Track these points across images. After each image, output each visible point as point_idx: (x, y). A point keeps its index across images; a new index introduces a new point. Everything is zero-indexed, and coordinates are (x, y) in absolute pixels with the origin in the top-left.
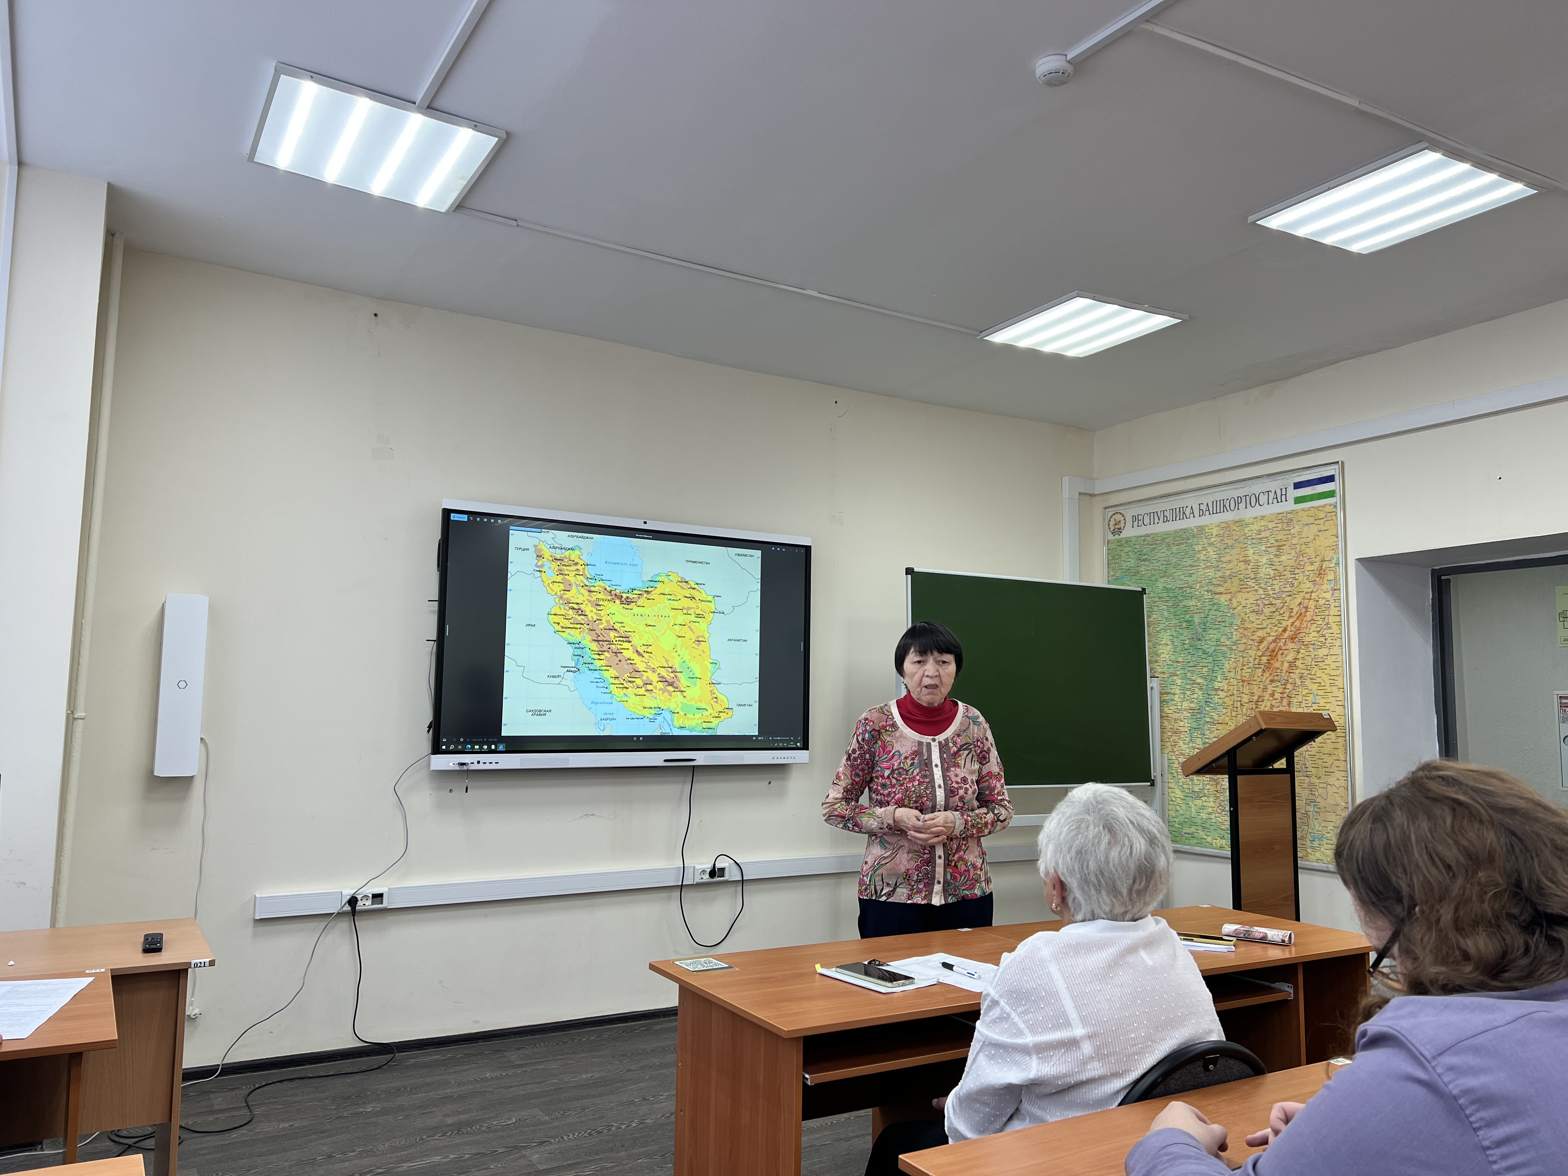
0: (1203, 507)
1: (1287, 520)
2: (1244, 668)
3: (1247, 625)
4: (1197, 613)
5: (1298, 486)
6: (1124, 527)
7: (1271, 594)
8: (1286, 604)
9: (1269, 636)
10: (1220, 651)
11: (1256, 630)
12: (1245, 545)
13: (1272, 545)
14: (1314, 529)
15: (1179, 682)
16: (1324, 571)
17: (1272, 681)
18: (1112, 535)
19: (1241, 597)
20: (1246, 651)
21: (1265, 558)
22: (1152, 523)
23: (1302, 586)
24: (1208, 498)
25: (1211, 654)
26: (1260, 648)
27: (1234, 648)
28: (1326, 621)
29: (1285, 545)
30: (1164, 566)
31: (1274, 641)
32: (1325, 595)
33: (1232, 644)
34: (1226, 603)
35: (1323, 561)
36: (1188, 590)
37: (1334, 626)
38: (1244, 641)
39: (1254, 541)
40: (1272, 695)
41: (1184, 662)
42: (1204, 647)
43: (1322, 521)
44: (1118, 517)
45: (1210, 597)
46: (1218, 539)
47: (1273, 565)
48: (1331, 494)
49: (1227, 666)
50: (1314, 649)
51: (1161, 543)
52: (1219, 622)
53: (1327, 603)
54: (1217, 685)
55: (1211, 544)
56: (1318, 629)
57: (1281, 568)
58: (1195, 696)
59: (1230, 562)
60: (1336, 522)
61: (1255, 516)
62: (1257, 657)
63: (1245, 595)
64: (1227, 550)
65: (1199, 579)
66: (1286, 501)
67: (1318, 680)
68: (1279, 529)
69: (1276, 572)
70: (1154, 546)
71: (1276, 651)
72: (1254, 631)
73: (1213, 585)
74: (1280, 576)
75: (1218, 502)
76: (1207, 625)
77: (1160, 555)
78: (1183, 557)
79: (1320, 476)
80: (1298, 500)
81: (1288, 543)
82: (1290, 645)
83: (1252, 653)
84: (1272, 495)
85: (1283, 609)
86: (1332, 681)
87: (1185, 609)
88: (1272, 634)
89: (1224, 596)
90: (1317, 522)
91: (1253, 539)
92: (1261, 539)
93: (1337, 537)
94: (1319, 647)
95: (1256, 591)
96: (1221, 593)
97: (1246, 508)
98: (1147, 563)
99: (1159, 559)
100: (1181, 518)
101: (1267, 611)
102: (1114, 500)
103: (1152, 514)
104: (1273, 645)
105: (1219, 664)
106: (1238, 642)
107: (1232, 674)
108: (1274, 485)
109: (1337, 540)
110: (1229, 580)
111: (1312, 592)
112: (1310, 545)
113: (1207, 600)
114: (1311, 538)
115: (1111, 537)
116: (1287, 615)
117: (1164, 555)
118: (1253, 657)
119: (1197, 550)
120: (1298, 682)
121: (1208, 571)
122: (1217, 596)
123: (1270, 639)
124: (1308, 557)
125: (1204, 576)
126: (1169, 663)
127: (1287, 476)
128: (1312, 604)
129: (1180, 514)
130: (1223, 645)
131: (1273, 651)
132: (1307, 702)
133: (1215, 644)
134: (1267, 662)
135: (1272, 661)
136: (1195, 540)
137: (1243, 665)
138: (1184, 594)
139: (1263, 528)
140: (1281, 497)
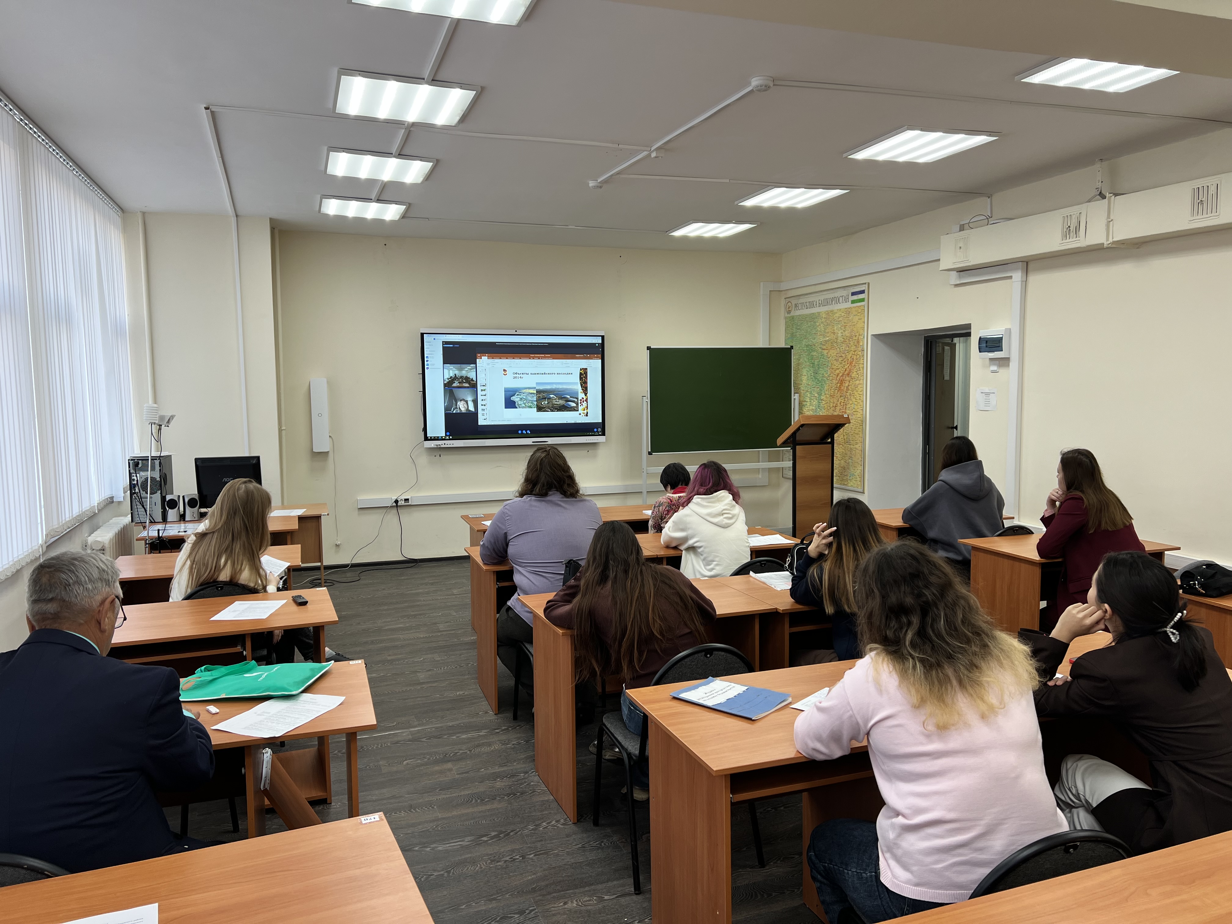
0: (820, 302)
1: (848, 311)
3: (833, 367)
4: (816, 359)
5: (853, 294)
6: (792, 310)
7: (842, 351)
8: (846, 357)
10: (824, 380)
12: (834, 324)
13: (843, 325)
14: (857, 318)
15: (809, 395)
16: (860, 341)
17: (841, 396)
19: (832, 352)
20: (832, 380)
21: (840, 332)
22: (802, 309)
23: (852, 348)
24: (822, 297)
25: (821, 381)
26: (837, 379)
27: (828, 378)
28: (859, 366)
30: (805, 333)
31: (842, 376)
32: (859, 353)
33: (828, 376)
34: (826, 355)
35: (859, 335)
36: (814, 347)
37: (861, 369)
38: (832, 375)
40: (840, 404)
41: (811, 385)
42: (818, 378)
43: (860, 314)
44: (790, 304)
45: (821, 351)
46: (825, 320)
47: (843, 336)
48: (862, 300)
49: (826, 388)
50: (855, 380)
51: (805, 320)
52: (824, 364)
53: (861, 357)
54: (822, 397)
55: (822, 323)
56: (857, 370)
57: (845, 337)
58: (814, 403)
59: (828, 333)
60: (865, 314)
61: (837, 309)
63: (833, 351)
64: (828, 326)
65: (817, 341)
66: (848, 302)
67: (855, 397)
68: (845, 317)
69: (844, 339)
70: (802, 322)
72: (835, 370)
73: (822, 344)
74: (845, 342)
75: (825, 300)
76: (820, 366)
77: (804, 327)
78: (811, 328)
79: (860, 290)
80: (853, 302)
81: (848, 324)
82: (847, 378)
83: (834, 381)
84: (844, 297)
85: (845, 359)
86: (859, 397)
87: (812, 357)
88: (842, 372)
89: (825, 351)
90: (858, 314)
91: (836, 321)
92: (839, 321)
93: (865, 323)
95: (837, 349)
96: (824, 349)
97: (835, 304)
98: (799, 331)
99: (804, 329)
100: (812, 307)
101: (840, 359)
102: (789, 294)
103: (802, 304)
104: (842, 378)
105: (823, 387)
106: (830, 375)
107: (827, 392)
108: (844, 293)
109: (865, 325)
110: (828, 343)
111: (855, 351)
112: (855, 326)
113: (820, 353)
114: (856, 323)
115: (787, 315)
116: (846, 362)
118: (835, 383)
119: (817, 325)
120: (849, 397)
121: (820, 337)
122: (823, 351)
123: (841, 374)
124: (855, 333)
125: (819, 340)
126: (806, 385)
127: (849, 289)
128: (855, 357)
129: (812, 305)
130: (825, 377)
131: (842, 381)
132: (851, 407)
133: (821, 376)
134: (839, 386)
135: (841, 386)
136: (817, 319)
137: (831, 388)
138: (812, 349)
139: (840, 316)
140: (846, 300)
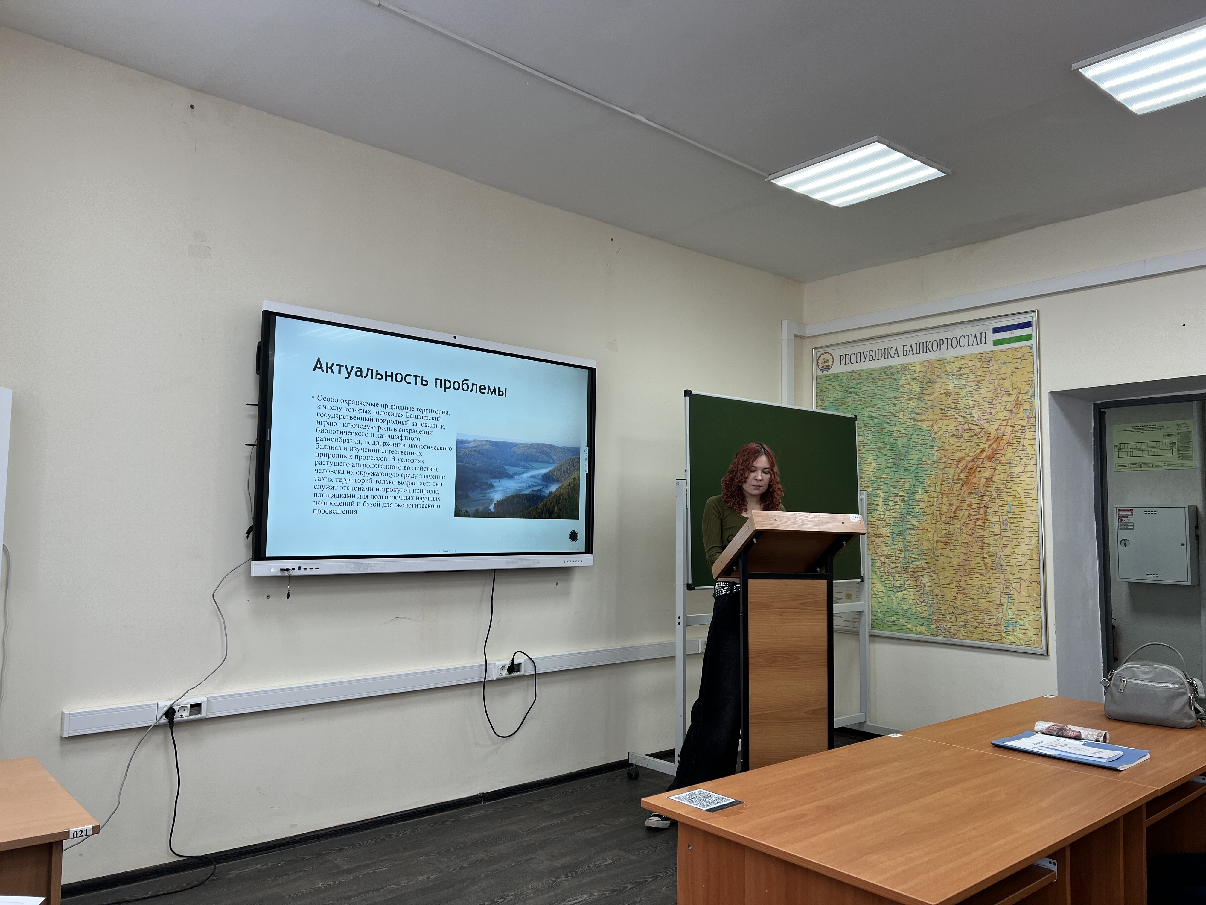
0: (907, 348)
1: (986, 359)
2: (944, 483)
3: (947, 447)
4: (900, 437)
5: (996, 330)
6: (832, 365)
7: (970, 420)
8: (984, 430)
9: (968, 456)
10: (922, 469)
11: (955, 451)
12: (947, 380)
13: (971, 380)
14: (1011, 366)
15: (882, 495)
16: (1020, 402)
17: (970, 494)
18: (821, 372)
19: (942, 423)
20: (946, 469)
21: (965, 391)
22: (859, 361)
23: (1000, 414)
24: (911, 341)
25: (913, 471)
26: (959, 466)
27: (934, 466)
28: (1022, 443)
29: (984, 380)
30: (870, 398)
31: (973, 460)
32: (1021, 422)
33: (933, 463)
34: (928, 429)
35: (1019, 393)
36: (892, 418)
37: (1029, 448)
38: (944, 460)
39: (955, 377)
40: (970, 505)
41: (887, 478)
42: (907, 466)
43: (1019, 360)
44: (827, 356)
45: (912, 423)
46: (921, 375)
47: (972, 397)
48: (1028, 337)
49: (927, 481)
50: (1009, 467)
51: (867, 378)
52: (921, 444)
53: (1023, 428)
54: (917, 497)
55: (914, 379)
56: (1014, 450)
57: (980, 400)
58: (897, 506)
59: (932, 394)
60: (1032, 361)
61: (955, 355)
62: (956, 474)
63: (946, 422)
64: (929, 384)
65: (902, 409)
66: (986, 343)
67: (1013, 493)
68: (978, 366)
69: (976, 403)
70: (861, 381)
71: (974, 469)
72: (954, 452)
73: (916, 413)
74: (979, 406)
75: (921, 344)
76: (910, 447)
77: (865, 388)
78: (887, 390)
79: (1018, 323)
80: (996, 343)
81: (987, 379)
82: (987, 464)
83: (952, 470)
84: (972, 338)
85: (981, 434)
86: (1026, 494)
87: (889, 434)
88: (971, 454)
89: (926, 423)
90: (1014, 361)
91: (953, 375)
92: (961, 375)
93: (1033, 373)
94: (1014, 465)
95: (957, 418)
96: (923, 420)
97: (948, 349)
98: (853, 395)
99: (865, 392)
100: (886, 357)
101: (966, 435)
102: (823, 342)
103: (859, 354)
104: (972, 464)
105: (920, 480)
106: (939, 461)
107: (932, 488)
108: (974, 330)
109: (1032, 376)
110: (932, 409)
111: (1009, 419)
112: (1008, 380)
113: (910, 426)
114: (1009, 374)
115: (819, 373)
116: (985, 438)
117: (870, 388)
118: (953, 474)
119: (900, 384)
120: (995, 494)
121: (911, 402)
122: (919, 423)
123: (969, 459)
124: (1006, 390)
125: (907, 406)
126: (873, 479)
127: (987, 323)
128: (1009, 429)
129: (886, 353)
130: (925, 464)
131: (971, 469)
132: (1002, 511)
133: (917, 463)
134: (965, 478)
135: (970, 477)
136: (899, 375)
137: (943, 481)
138: (888, 421)
139: (963, 366)
140: (980, 340)
